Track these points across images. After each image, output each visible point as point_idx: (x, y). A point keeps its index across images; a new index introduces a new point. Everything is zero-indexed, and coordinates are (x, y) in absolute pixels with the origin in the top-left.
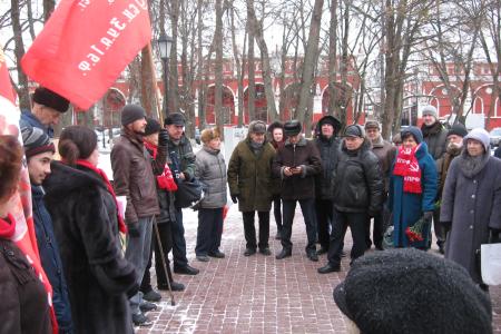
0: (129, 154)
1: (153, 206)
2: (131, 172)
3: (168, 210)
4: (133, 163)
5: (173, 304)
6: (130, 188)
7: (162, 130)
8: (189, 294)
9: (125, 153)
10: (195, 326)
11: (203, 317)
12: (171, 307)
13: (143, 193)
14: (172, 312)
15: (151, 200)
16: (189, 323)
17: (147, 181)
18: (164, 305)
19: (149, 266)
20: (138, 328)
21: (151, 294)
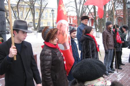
0: (107, 33)
1: (112, 47)
2: (107, 38)
3: (119, 48)
4: (108, 36)
5: (118, 72)
6: (106, 42)
7: (116, 29)
8: (123, 71)
9: (105, 33)
10: (120, 79)
11: (124, 77)
12: (117, 73)
13: (110, 43)
14: (116, 74)
15: (111, 45)
16: (119, 78)
17: (111, 40)
18: (115, 72)
19: (113, 61)
20: (106, 76)
21: (112, 69)
